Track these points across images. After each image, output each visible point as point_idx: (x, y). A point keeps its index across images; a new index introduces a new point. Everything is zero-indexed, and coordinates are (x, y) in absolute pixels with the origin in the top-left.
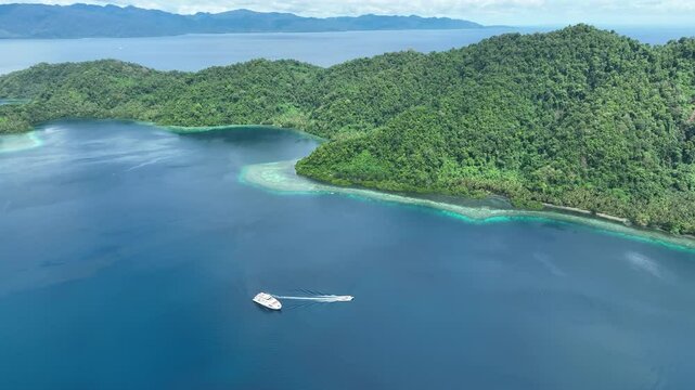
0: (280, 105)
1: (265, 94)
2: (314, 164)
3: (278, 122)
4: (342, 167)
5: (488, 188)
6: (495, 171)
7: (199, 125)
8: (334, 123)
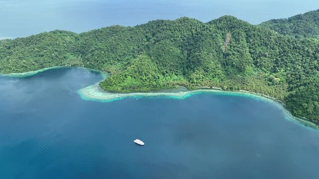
0: (65, 55)
1: (56, 51)
2: (110, 85)
3: (67, 64)
4: (123, 85)
5: (178, 84)
6: (176, 77)
7: (28, 71)
8: (100, 63)
